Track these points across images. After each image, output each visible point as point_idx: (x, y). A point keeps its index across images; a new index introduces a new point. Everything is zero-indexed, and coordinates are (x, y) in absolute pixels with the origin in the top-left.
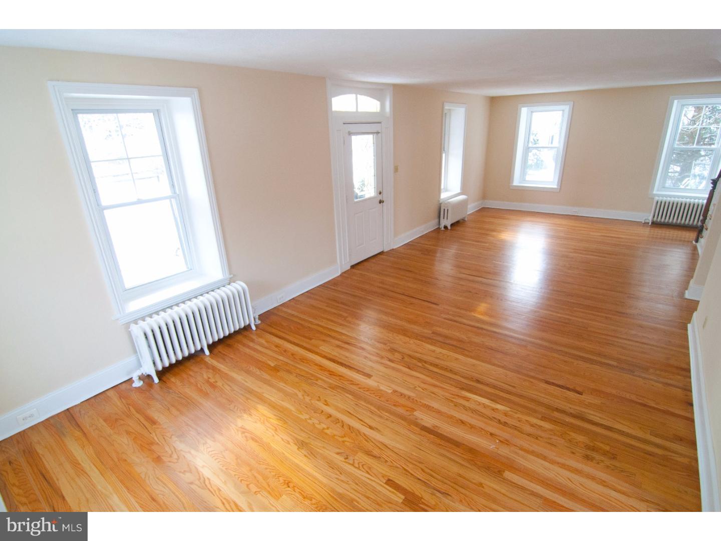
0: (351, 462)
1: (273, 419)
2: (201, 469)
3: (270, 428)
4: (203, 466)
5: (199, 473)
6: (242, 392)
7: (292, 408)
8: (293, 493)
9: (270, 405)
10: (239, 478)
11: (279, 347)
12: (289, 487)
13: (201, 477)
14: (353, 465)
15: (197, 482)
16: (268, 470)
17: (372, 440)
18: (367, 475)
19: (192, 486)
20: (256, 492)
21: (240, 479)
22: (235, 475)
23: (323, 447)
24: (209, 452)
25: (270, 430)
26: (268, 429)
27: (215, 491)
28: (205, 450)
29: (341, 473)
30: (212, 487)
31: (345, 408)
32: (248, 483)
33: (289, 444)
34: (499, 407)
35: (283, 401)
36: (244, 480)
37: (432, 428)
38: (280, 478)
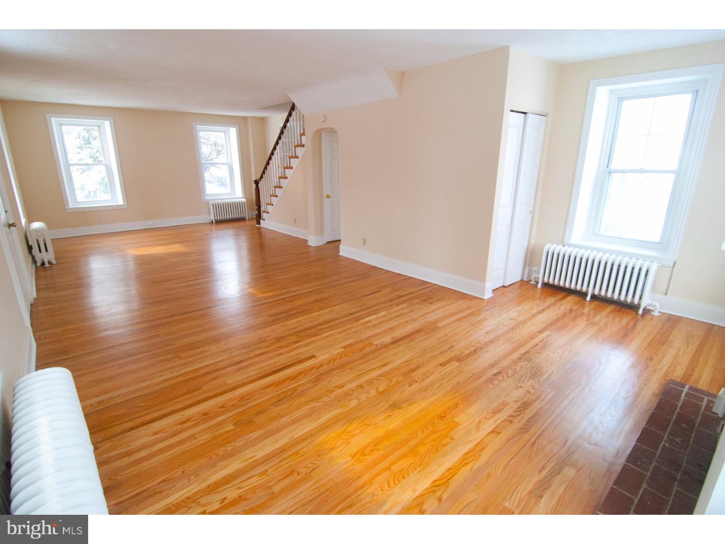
0: (420, 380)
1: (349, 428)
2: (418, 493)
3: (364, 429)
4: (414, 490)
5: (425, 494)
6: (278, 460)
7: (339, 410)
8: (452, 414)
9: (319, 431)
10: (433, 454)
11: (190, 419)
12: (446, 416)
13: (432, 489)
14: (423, 380)
15: (438, 494)
16: (425, 430)
17: (400, 366)
18: (435, 374)
19: (444, 497)
20: (451, 439)
21: (434, 452)
22: (429, 457)
23: (401, 393)
24: (389, 487)
25: (366, 430)
26: (364, 431)
27: (451, 473)
28: (386, 492)
29: (432, 386)
30: (446, 477)
31: (354, 375)
32: (440, 445)
33: (391, 415)
34: (382, 314)
35: (319, 419)
36: (436, 449)
37: (392, 340)
38: (435, 422)
